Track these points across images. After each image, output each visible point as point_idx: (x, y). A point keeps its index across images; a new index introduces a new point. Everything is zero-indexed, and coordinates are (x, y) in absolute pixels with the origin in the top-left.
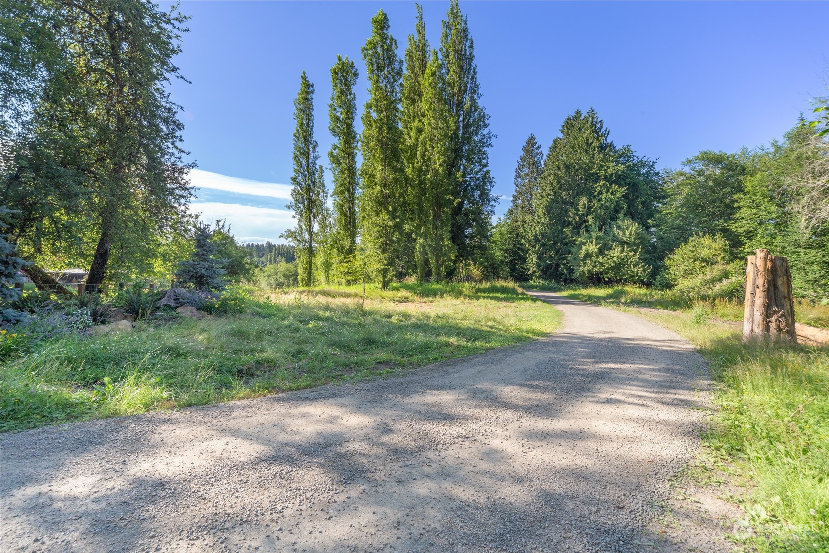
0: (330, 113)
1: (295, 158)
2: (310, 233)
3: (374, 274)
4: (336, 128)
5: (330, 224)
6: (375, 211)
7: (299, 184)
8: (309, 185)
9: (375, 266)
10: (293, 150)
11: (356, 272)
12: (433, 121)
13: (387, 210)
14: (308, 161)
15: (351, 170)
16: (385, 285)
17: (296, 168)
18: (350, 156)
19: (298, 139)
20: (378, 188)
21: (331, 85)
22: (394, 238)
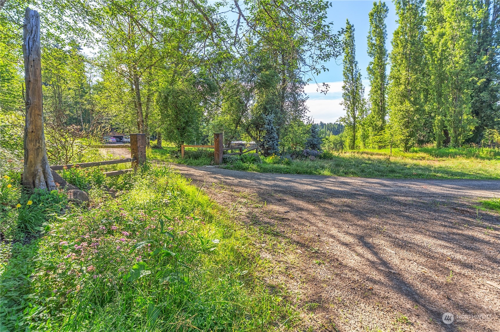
0: (368, 42)
1: (344, 74)
2: (354, 118)
3: (399, 142)
4: (372, 51)
5: (366, 109)
6: (400, 101)
7: (347, 89)
8: (353, 89)
9: (398, 138)
10: (343, 69)
11: (385, 141)
12: (454, 24)
13: (409, 100)
14: (352, 75)
15: (383, 77)
16: (407, 149)
17: (345, 80)
18: (382, 67)
19: (346, 62)
20: (403, 87)
21: (369, 23)
22: (415, 118)
